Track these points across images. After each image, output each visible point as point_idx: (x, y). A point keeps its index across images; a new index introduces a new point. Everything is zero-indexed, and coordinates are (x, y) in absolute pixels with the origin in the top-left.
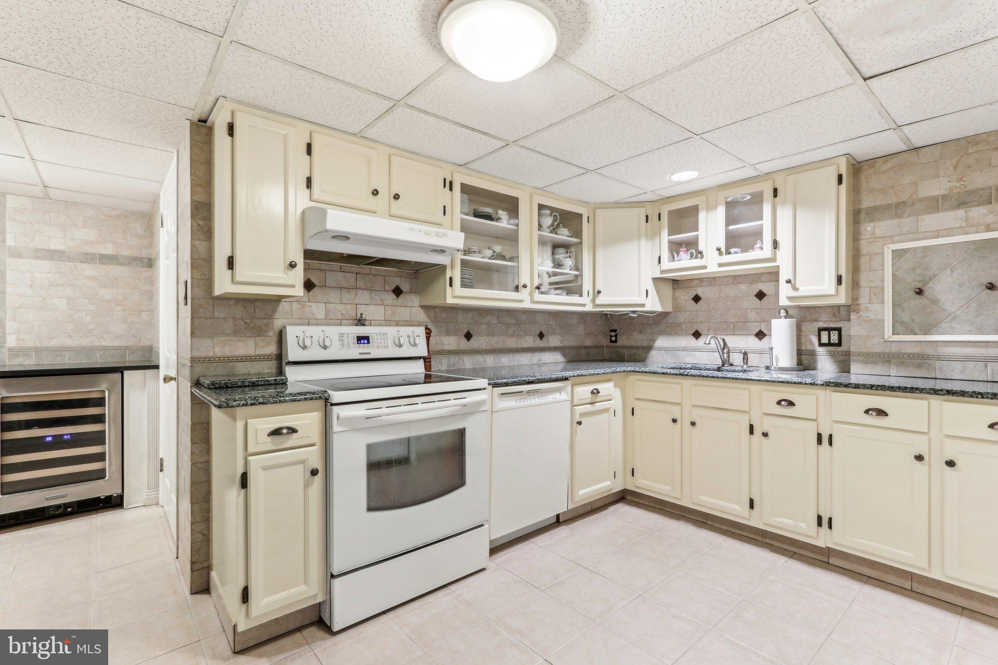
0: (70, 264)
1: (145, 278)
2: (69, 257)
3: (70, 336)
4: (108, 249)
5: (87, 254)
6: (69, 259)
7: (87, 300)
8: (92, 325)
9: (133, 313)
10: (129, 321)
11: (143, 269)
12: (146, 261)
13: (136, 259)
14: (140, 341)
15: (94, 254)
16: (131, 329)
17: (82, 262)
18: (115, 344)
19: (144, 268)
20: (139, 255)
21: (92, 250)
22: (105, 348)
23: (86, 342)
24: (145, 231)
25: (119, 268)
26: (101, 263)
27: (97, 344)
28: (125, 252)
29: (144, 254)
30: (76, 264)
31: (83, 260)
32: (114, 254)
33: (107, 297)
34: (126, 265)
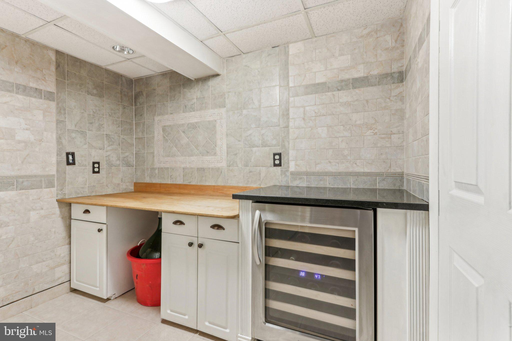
0: (330, 94)
1: (396, 96)
2: (329, 88)
3: (330, 162)
4: (360, 72)
5: (342, 81)
6: (329, 89)
7: (342, 127)
8: (346, 151)
9: (383, 136)
10: (379, 145)
11: (393, 86)
12: (396, 75)
13: (386, 75)
14: (390, 167)
15: (349, 80)
16: (382, 154)
17: (338, 90)
18: (366, 170)
19: (394, 84)
20: (389, 71)
21: (346, 76)
22: (357, 174)
23: (342, 168)
24: (396, 41)
25: (370, 89)
26: (354, 88)
27: (351, 170)
28: (375, 72)
29: (395, 68)
30: (334, 93)
31: (339, 88)
32: (365, 75)
33: (358, 122)
34: (375, 85)
